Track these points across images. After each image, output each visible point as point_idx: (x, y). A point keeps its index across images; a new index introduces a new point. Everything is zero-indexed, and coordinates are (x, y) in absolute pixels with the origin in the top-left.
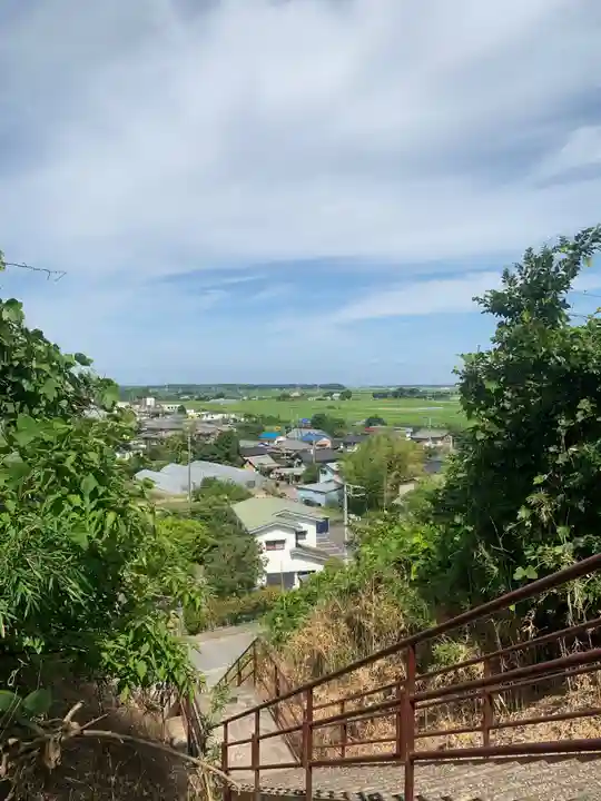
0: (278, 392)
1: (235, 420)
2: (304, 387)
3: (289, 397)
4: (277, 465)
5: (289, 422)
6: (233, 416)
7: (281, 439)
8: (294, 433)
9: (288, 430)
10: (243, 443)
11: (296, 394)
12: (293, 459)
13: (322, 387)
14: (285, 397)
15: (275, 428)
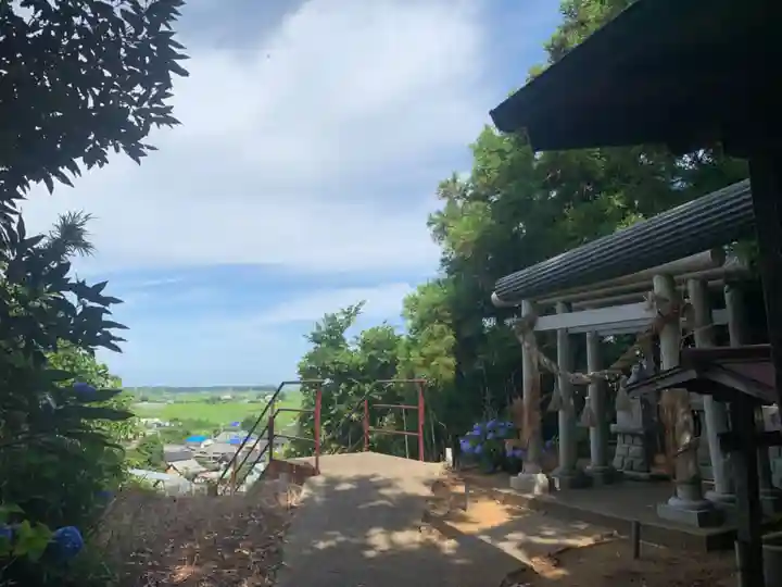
0: (207, 395)
1: (159, 425)
2: (236, 389)
3: (219, 399)
4: (204, 469)
5: (218, 425)
6: (157, 420)
7: (209, 442)
8: (223, 436)
9: (216, 433)
10: (167, 448)
11: (228, 397)
12: (220, 462)
13: (255, 389)
14: (215, 401)
15: (204, 432)
